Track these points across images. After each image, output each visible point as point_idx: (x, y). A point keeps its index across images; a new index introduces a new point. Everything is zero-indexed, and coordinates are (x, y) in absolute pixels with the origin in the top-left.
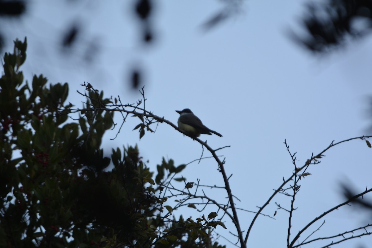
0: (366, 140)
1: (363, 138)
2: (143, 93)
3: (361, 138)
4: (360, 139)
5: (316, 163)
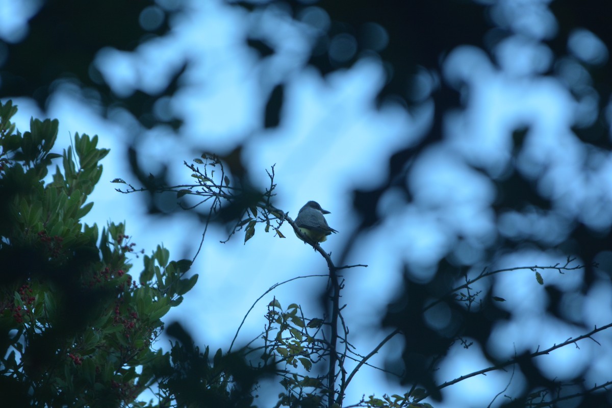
0: (537, 271)
1: (534, 269)
2: (271, 174)
3: (532, 268)
4: (530, 270)
5: (463, 299)
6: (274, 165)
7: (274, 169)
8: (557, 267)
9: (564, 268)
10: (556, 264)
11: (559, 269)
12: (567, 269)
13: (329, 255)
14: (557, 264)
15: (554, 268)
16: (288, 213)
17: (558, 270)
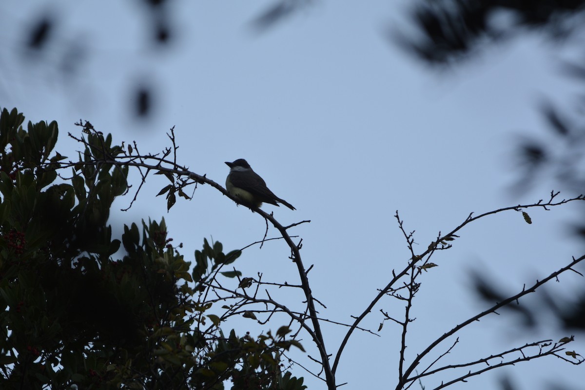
1: (518, 209)
2: (172, 137)
3: (515, 208)
4: (513, 210)
5: (444, 247)
6: (174, 128)
7: (174, 132)
8: (540, 204)
9: (549, 204)
10: (538, 201)
11: (544, 205)
12: (552, 205)
13: (272, 215)
14: (540, 201)
15: (538, 205)
16: (205, 175)
17: (543, 207)
